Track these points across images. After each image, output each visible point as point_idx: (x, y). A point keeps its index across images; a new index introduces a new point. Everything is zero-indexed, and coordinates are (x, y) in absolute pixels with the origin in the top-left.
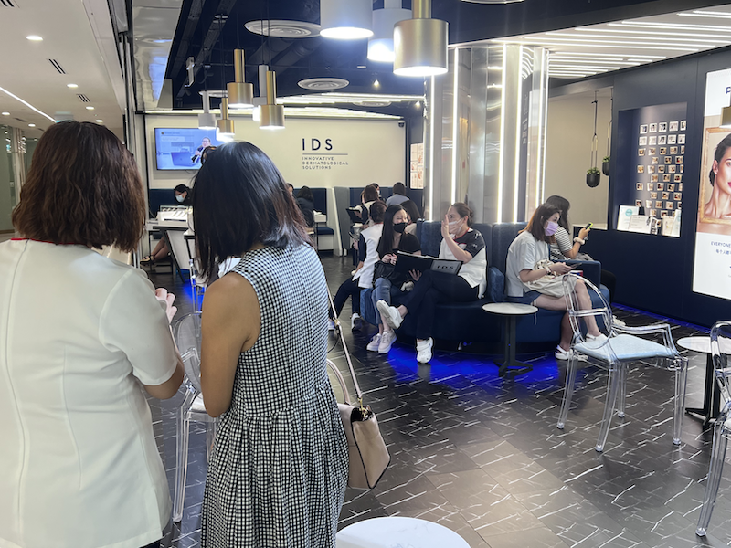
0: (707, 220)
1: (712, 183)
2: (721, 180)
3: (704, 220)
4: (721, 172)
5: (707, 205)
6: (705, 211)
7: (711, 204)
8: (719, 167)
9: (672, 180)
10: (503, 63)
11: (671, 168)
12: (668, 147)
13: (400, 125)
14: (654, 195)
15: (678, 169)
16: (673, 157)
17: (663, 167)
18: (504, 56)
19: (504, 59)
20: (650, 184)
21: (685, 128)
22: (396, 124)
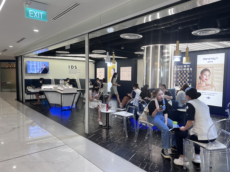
0: (199, 87)
1: (200, 79)
2: (202, 78)
4: (203, 77)
5: (199, 84)
7: (200, 84)
8: (202, 76)
9: (185, 78)
10: (170, 50)
11: (185, 76)
12: (184, 71)
13: (94, 63)
14: (179, 82)
15: (187, 76)
16: (185, 73)
17: (182, 75)
18: (170, 48)
19: (170, 49)
20: (178, 79)
21: (188, 67)
22: (92, 63)
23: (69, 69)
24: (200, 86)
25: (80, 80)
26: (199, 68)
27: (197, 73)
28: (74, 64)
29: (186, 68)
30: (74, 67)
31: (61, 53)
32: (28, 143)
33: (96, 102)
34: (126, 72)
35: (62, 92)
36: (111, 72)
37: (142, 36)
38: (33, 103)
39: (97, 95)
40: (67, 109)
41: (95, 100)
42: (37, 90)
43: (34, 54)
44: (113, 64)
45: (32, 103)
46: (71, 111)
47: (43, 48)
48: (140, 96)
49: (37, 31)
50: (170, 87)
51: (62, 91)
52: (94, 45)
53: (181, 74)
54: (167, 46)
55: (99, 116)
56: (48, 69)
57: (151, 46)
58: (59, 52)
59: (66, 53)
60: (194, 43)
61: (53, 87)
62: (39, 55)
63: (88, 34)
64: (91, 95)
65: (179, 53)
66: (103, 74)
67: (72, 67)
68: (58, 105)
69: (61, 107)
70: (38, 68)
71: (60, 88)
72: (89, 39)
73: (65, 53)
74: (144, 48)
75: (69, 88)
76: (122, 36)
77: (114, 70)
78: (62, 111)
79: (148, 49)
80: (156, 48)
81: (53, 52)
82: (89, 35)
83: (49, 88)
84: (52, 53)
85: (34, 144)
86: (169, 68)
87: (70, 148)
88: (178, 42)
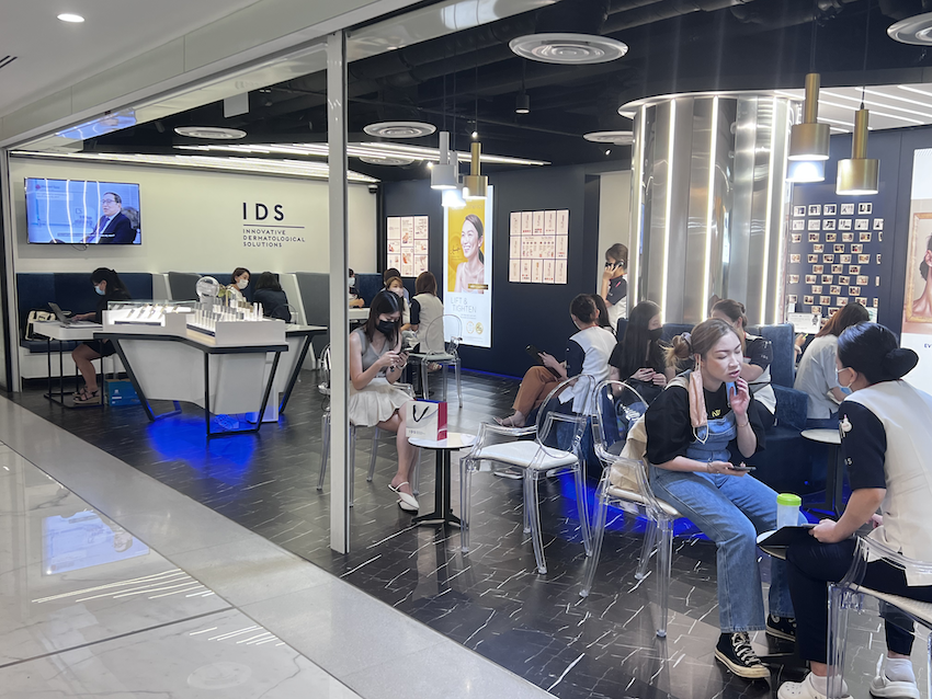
0: (917, 319)
1: (925, 276)
3: (912, 318)
5: (917, 302)
6: (914, 308)
7: (924, 301)
9: (845, 273)
10: (773, 122)
11: (844, 259)
12: (839, 233)
13: (371, 191)
14: (817, 289)
15: (855, 259)
16: (848, 244)
17: (831, 257)
18: (774, 111)
19: (774, 116)
20: (812, 277)
21: (866, 212)
22: (365, 190)
23: (246, 222)
24: (922, 314)
25: (302, 277)
26: (922, 216)
27: (912, 243)
28: (270, 194)
29: (854, 217)
30: (272, 213)
31: (200, 135)
32: (40, 601)
33: (382, 390)
34: (538, 239)
35: (210, 342)
36: (463, 240)
37: (623, 49)
38: (62, 395)
39: (389, 356)
40: (236, 426)
41: (381, 381)
42: (83, 331)
43: (61, 143)
44: (472, 194)
45: (58, 399)
46: (254, 438)
47: (108, 113)
48: (612, 362)
49: (76, 19)
50: (769, 319)
51: (211, 334)
52: (373, 96)
53: (829, 248)
54: (755, 100)
55: (402, 464)
56: (135, 220)
57: (673, 100)
58: (192, 134)
59: (229, 137)
60: (900, 87)
61: (164, 313)
62: (91, 145)
63: (340, 35)
64: (359, 357)
65: (817, 140)
66: (421, 248)
67: (261, 209)
68: (192, 406)
69: (204, 419)
70: (85, 214)
71: (198, 320)
72: (347, 61)
73: (222, 137)
74: (637, 109)
75: (247, 318)
76: (519, 47)
77: (479, 227)
78: (211, 436)
79: (656, 115)
80: (701, 109)
81: (161, 129)
82: (347, 41)
83: (143, 319)
84: (157, 138)
85: (70, 602)
86: (764, 217)
87: (255, 627)
88: (812, 78)
